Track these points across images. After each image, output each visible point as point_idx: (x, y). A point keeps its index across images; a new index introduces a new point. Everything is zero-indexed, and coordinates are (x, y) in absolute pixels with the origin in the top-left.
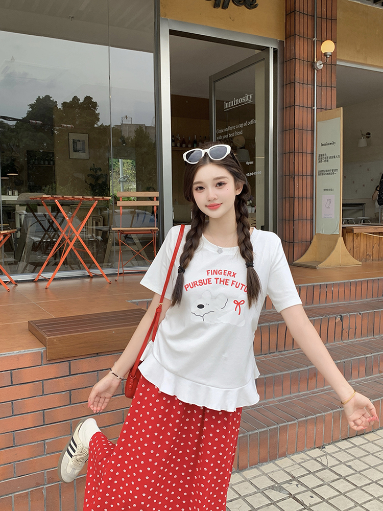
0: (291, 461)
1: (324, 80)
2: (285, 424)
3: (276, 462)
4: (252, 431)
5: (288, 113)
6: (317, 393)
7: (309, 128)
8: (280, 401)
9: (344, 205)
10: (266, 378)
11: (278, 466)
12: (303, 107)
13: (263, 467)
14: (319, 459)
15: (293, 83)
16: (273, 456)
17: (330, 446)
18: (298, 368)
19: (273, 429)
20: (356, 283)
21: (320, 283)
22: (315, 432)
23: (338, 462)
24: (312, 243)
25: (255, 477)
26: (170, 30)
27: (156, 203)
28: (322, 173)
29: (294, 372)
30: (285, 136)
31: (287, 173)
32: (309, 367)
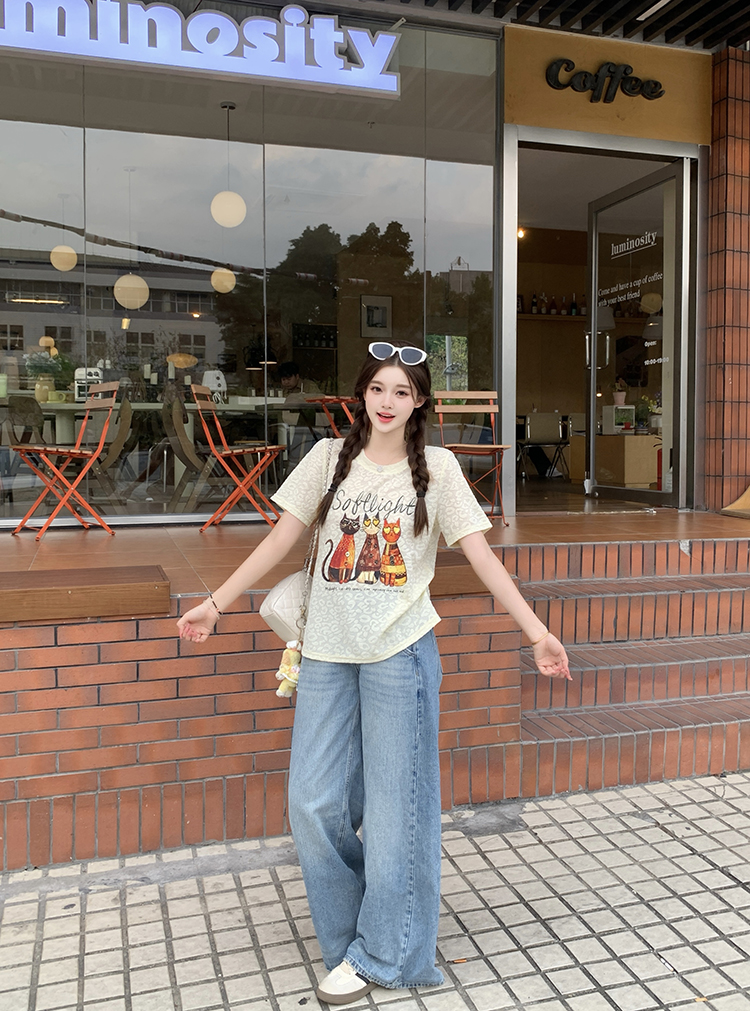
0: (668, 787)
2: (660, 730)
3: (646, 786)
4: (609, 733)
5: (715, 262)
6: (723, 699)
8: (661, 704)
10: (641, 669)
12: (741, 252)
13: (625, 790)
14: (712, 789)
15: (724, 214)
16: (642, 776)
17: (734, 775)
18: (693, 659)
19: (643, 734)
22: (710, 750)
23: (741, 795)
25: (611, 800)
26: (519, 142)
27: (494, 409)
30: (709, 300)
31: (713, 361)
32: (708, 660)
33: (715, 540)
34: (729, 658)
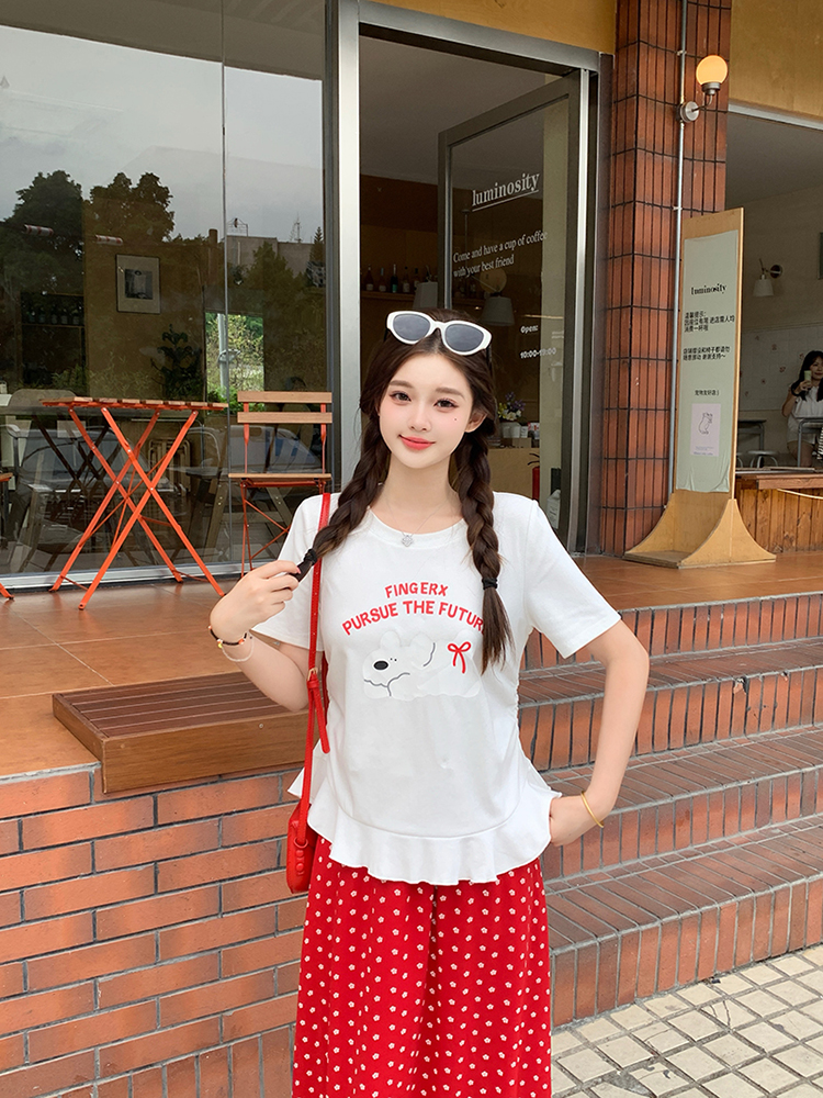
0: (645, 1012)
1: (699, 145)
2: (633, 930)
3: (612, 1015)
4: (561, 947)
5: (619, 218)
6: (696, 855)
7: (665, 254)
9: (741, 424)
11: (618, 1025)
12: (653, 205)
13: (584, 1027)
14: (707, 1009)
15: (630, 151)
17: (729, 976)
18: (655, 799)
19: (609, 941)
20: (773, 602)
21: (696, 605)
22: (698, 947)
23: (753, 1018)
24: (667, 511)
25: (568, 1053)
27: (325, 418)
28: (691, 354)
29: (646, 809)
30: (610, 271)
31: (615, 354)
32: (676, 798)
33: (653, 608)
34: (703, 792)
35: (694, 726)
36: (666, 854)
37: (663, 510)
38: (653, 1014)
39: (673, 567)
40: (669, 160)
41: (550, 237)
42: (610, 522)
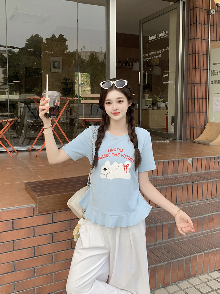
0: (199, 280)
1: (215, 22)
2: (195, 255)
3: (189, 280)
5: (191, 43)
6: (214, 232)
7: (205, 53)
8: (190, 237)
11: (191, 284)
12: (202, 39)
13: (180, 284)
14: (218, 279)
15: (195, 24)
16: (187, 277)
18: (202, 214)
19: (188, 258)
21: (215, 156)
22: (215, 260)
28: (213, 82)
29: (200, 218)
31: (190, 82)
32: (209, 214)
33: (202, 157)
34: (216, 213)
35: (214, 192)
36: (206, 231)
37: (205, 128)
38: (201, 280)
39: (208, 145)
40: (206, 26)
41: (171, 49)
42: (189, 131)
